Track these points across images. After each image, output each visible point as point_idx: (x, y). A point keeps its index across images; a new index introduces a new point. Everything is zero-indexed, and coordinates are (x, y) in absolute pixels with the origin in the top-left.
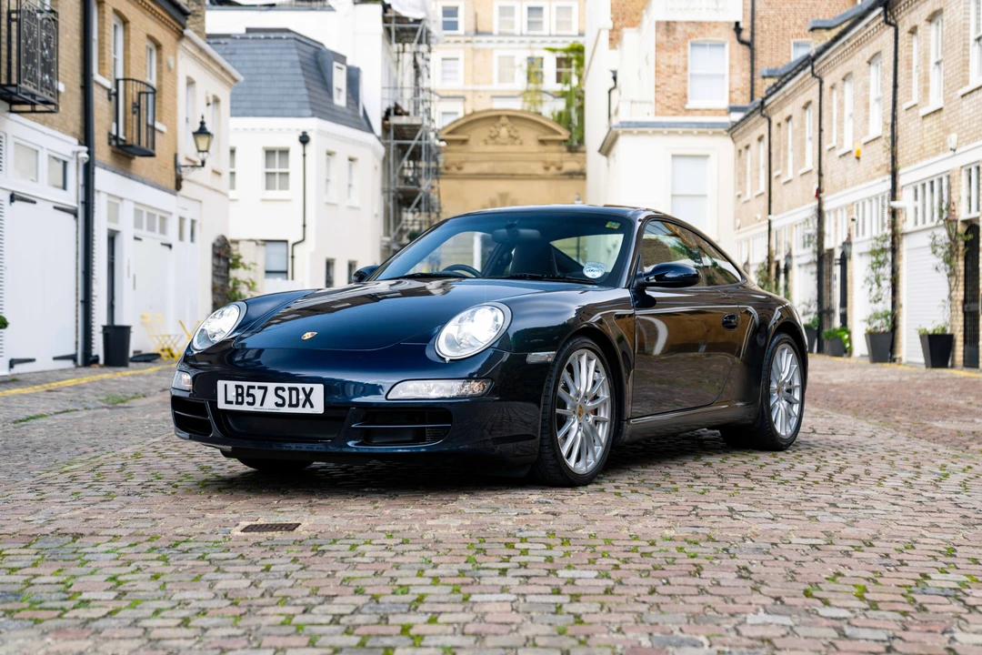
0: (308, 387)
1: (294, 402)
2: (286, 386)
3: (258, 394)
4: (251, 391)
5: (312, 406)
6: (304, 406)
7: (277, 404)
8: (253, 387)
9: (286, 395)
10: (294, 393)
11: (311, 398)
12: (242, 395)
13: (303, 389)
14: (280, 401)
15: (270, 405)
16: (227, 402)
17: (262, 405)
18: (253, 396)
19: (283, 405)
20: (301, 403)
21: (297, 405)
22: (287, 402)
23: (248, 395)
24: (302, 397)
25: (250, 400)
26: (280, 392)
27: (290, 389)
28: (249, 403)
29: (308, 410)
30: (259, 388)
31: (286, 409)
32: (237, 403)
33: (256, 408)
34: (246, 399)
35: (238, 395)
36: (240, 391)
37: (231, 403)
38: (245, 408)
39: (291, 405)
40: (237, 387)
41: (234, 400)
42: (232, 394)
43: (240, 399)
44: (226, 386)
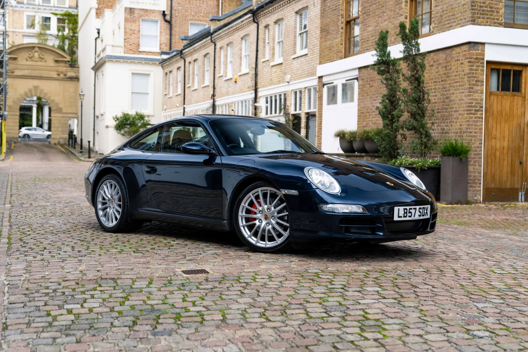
0: (426, 207)
3: (413, 211)
4: (411, 211)
5: (428, 215)
7: (419, 216)
8: (411, 209)
10: (423, 210)
11: (428, 211)
12: (406, 213)
14: (420, 214)
15: (417, 216)
16: (399, 217)
17: (414, 216)
18: (411, 213)
19: (421, 216)
20: (425, 214)
22: (422, 214)
23: (410, 212)
24: (425, 210)
25: (410, 214)
26: (420, 210)
27: (423, 208)
28: (410, 217)
29: (427, 217)
30: (414, 209)
32: (404, 217)
33: (413, 218)
35: (405, 213)
36: (406, 211)
37: (401, 217)
38: (408, 219)
40: (404, 209)
41: (403, 216)
42: (402, 213)
43: (405, 215)
44: (399, 209)
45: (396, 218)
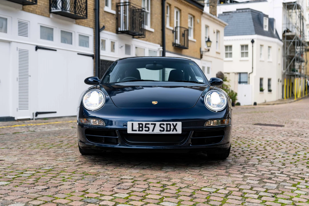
0: (175, 123)
1: (169, 129)
2: (165, 123)
3: (151, 127)
4: (147, 126)
5: (176, 131)
6: (173, 131)
7: (160, 130)
8: (149, 124)
9: (165, 127)
10: (169, 126)
11: (176, 127)
12: (142, 127)
13: (173, 124)
14: (162, 129)
15: (157, 131)
16: (133, 130)
17: (153, 131)
18: (149, 128)
19: (163, 131)
20: (172, 130)
21: (170, 131)
22: (165, 129)
23: (146, 127)
24: (172, 127)
25: (147, 129)
26: (162, 126)
27: (167, 124)
28: (146, 131)
29: (175, 132)
30: (152, 124)
31: (165, 132)
32: (139, 130)
33: (150, 132)
34: (144, 129)
35: (139, 127)
36: (141, 126)
37: (136, 131)
38: (144, 132)
39: (167, 131)
40: (139, 124)
41: (138, 129)
42: (136, 127)
43: (141, 129)
44: (132, 124)
45: (129, 131)
